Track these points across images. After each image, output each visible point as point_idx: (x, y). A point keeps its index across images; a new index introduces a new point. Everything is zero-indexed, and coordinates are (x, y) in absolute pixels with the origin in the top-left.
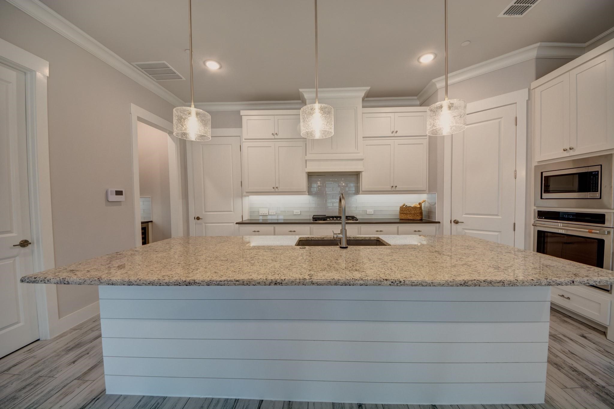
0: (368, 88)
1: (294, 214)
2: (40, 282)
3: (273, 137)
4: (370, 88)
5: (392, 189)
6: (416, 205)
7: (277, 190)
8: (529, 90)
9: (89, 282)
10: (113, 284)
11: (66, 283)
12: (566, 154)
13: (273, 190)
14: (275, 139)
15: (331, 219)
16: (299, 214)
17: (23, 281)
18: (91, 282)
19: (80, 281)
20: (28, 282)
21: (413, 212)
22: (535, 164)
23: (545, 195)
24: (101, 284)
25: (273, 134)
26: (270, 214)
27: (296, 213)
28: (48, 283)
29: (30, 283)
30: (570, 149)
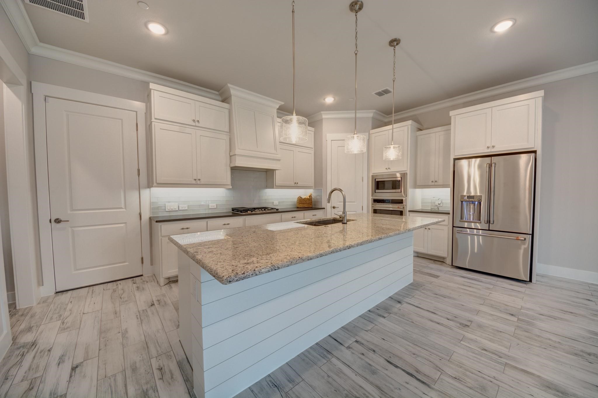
0: (283, 103)
1: (210, 208)
2: (251, 276)
3: (194, 124)
4: (283, 104)
5: (295, 185)
6: (306, 197)
7: (198, 182)
8: (369, 134)
9: (294, 262)
10: (311, 259)
11: (277, 268)
12: (386, 171)
13: (194, 182)
14: (195, 126)
15: (260, 210)
16: (215, 207)
17: (231, 281)
18: (296, 261)
19: (288, 263)
20: (237, 281)
21: (308, 202)
22: (371, 175)
23: (377, 191)
24: (304, 261)
25: (194, 121)
26: (180, 209)
27: (212, 206)
28: (259, 275)
29: (239, 280)
30: (389, 168)
